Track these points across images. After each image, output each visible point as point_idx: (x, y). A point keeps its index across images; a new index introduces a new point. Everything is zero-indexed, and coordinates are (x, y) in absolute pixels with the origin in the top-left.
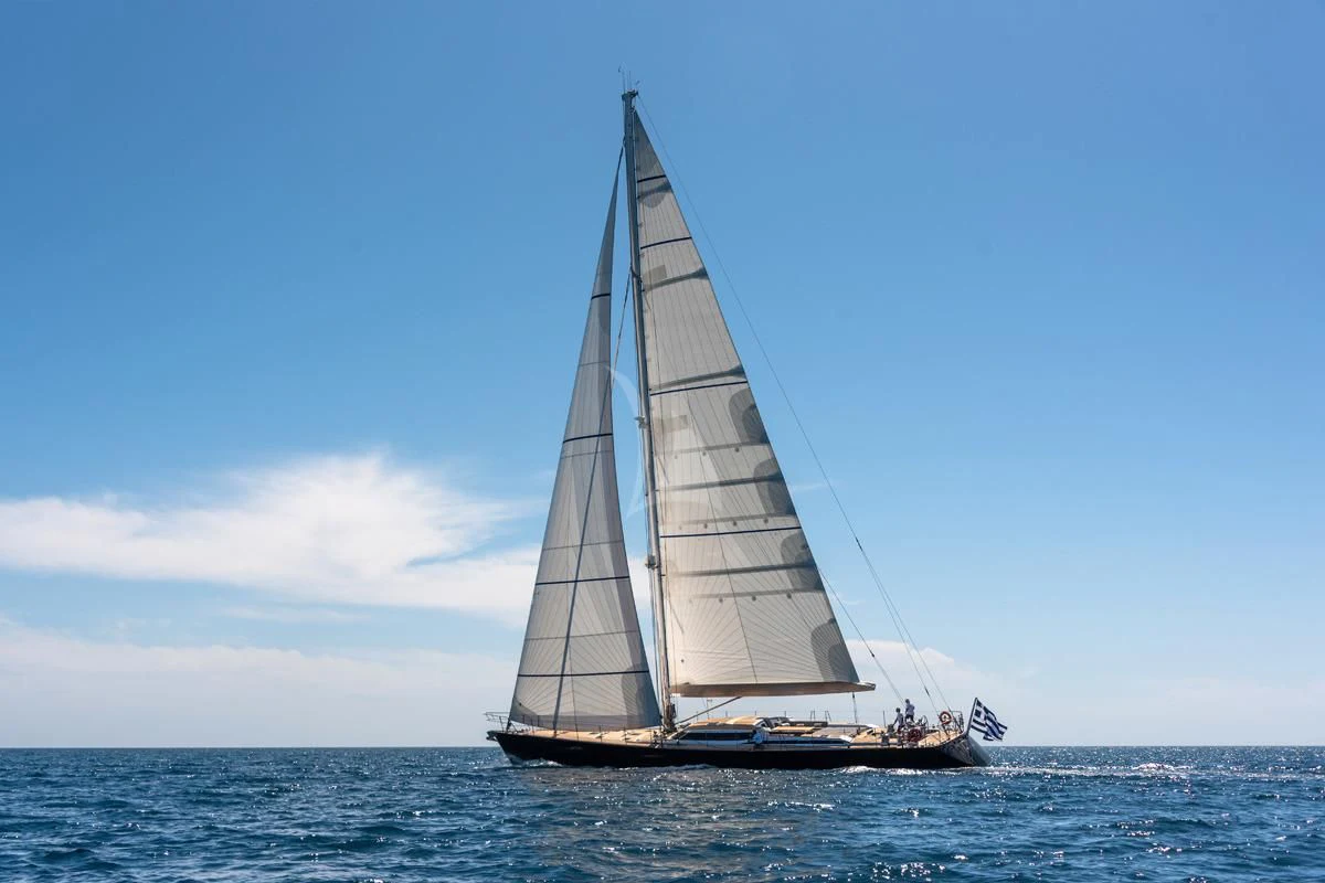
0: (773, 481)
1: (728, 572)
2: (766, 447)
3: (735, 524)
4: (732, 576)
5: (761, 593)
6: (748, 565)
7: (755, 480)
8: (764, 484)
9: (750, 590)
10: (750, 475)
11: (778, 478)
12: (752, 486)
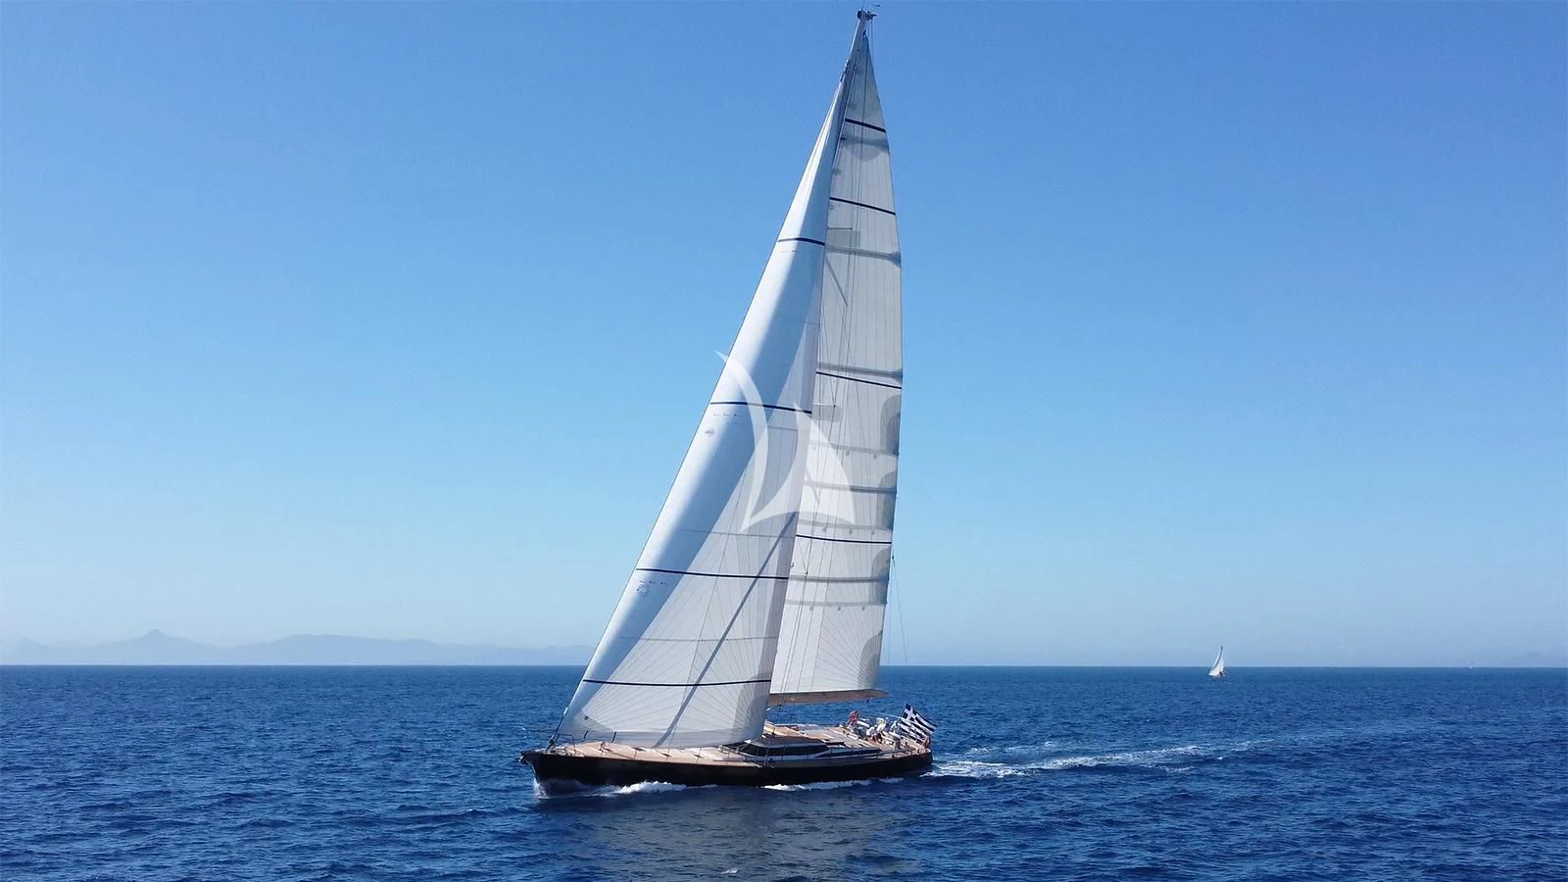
0: (890, 493)
1: (828, 581)
2: (895, 459)
3: (851, 532)
4: (831, 584)
5: (847, 605)
6: (847, 575)
7: (878, 491)
8: (883, 496)
9: (840, 600)
10: (875, 485)
11: (892, 493)
12: (875, 496)
